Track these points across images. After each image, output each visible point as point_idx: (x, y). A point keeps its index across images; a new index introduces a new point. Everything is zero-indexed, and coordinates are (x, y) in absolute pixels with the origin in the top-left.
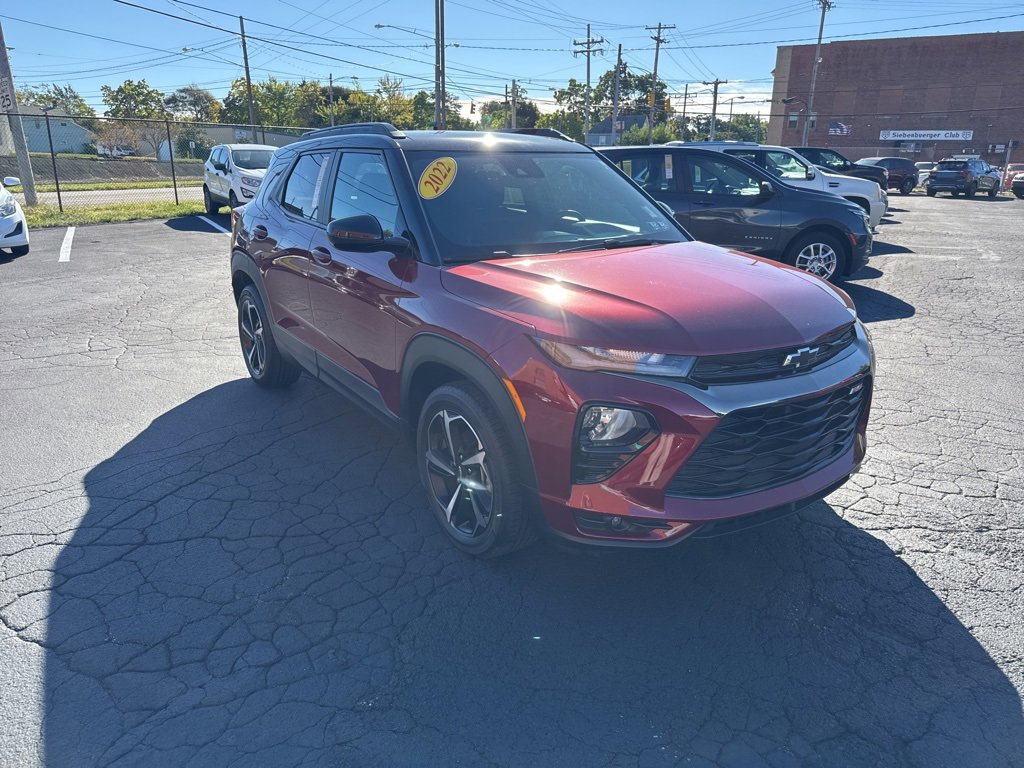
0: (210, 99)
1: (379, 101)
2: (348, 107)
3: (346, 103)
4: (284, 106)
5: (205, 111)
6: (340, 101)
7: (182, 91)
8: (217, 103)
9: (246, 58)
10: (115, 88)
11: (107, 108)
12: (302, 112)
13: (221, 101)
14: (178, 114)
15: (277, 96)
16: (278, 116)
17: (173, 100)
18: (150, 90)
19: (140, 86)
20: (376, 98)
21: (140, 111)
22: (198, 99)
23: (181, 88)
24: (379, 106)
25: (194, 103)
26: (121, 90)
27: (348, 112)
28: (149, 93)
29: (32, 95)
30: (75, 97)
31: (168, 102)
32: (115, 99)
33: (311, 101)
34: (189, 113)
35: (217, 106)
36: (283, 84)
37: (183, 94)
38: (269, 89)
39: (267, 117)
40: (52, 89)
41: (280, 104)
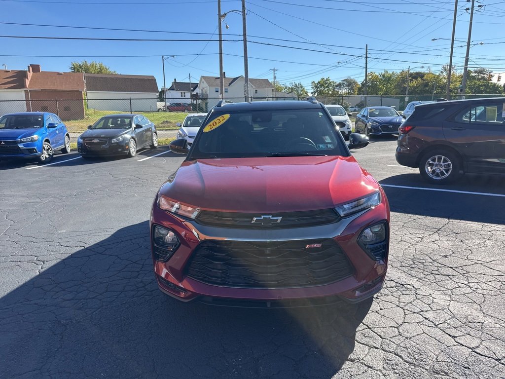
0: (355, 83)
1: (441, 77)
2: (422, 82)
3: (422, 80)
4: (390, 84)
5: (352, 89)
6: (419, 79)
7: (343, 81)
8: (358, 85)
9: (366, 64)
10: (316, 82)
11: (312, 91)
12: (398, 86)
13: (359, 83)
14: (340, 91)
15: (387, 79)
16: (386, 88)
17: (340, 85)
18: (331, 81)
19: (327, 80)
20: (439, 76)
21: (325, 91)
22: (350, 83)
23: (344, 79)
24: (441, 80)
25: (348, 86)
26: (319, 82)
27: (422, 84)
28: (330, 82)
29: (286, 88)
30: (302, 87)
31: (337, 86)
32: (316, 87)
33: (403, 80)
34: (345, 90)
35: (358, 86)
36: (391, 73)
37: (344, 82)
38: (384, 76)
39: (381, 89)
40: (294, 84)
41: (388, 82)
